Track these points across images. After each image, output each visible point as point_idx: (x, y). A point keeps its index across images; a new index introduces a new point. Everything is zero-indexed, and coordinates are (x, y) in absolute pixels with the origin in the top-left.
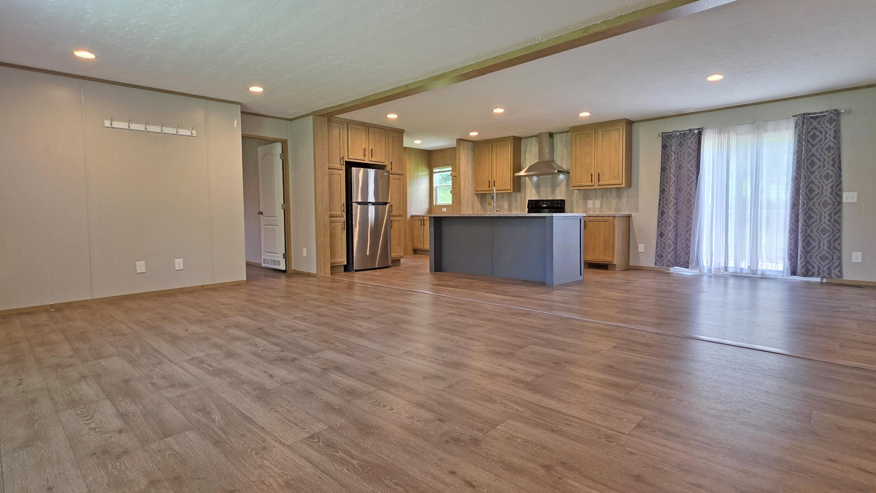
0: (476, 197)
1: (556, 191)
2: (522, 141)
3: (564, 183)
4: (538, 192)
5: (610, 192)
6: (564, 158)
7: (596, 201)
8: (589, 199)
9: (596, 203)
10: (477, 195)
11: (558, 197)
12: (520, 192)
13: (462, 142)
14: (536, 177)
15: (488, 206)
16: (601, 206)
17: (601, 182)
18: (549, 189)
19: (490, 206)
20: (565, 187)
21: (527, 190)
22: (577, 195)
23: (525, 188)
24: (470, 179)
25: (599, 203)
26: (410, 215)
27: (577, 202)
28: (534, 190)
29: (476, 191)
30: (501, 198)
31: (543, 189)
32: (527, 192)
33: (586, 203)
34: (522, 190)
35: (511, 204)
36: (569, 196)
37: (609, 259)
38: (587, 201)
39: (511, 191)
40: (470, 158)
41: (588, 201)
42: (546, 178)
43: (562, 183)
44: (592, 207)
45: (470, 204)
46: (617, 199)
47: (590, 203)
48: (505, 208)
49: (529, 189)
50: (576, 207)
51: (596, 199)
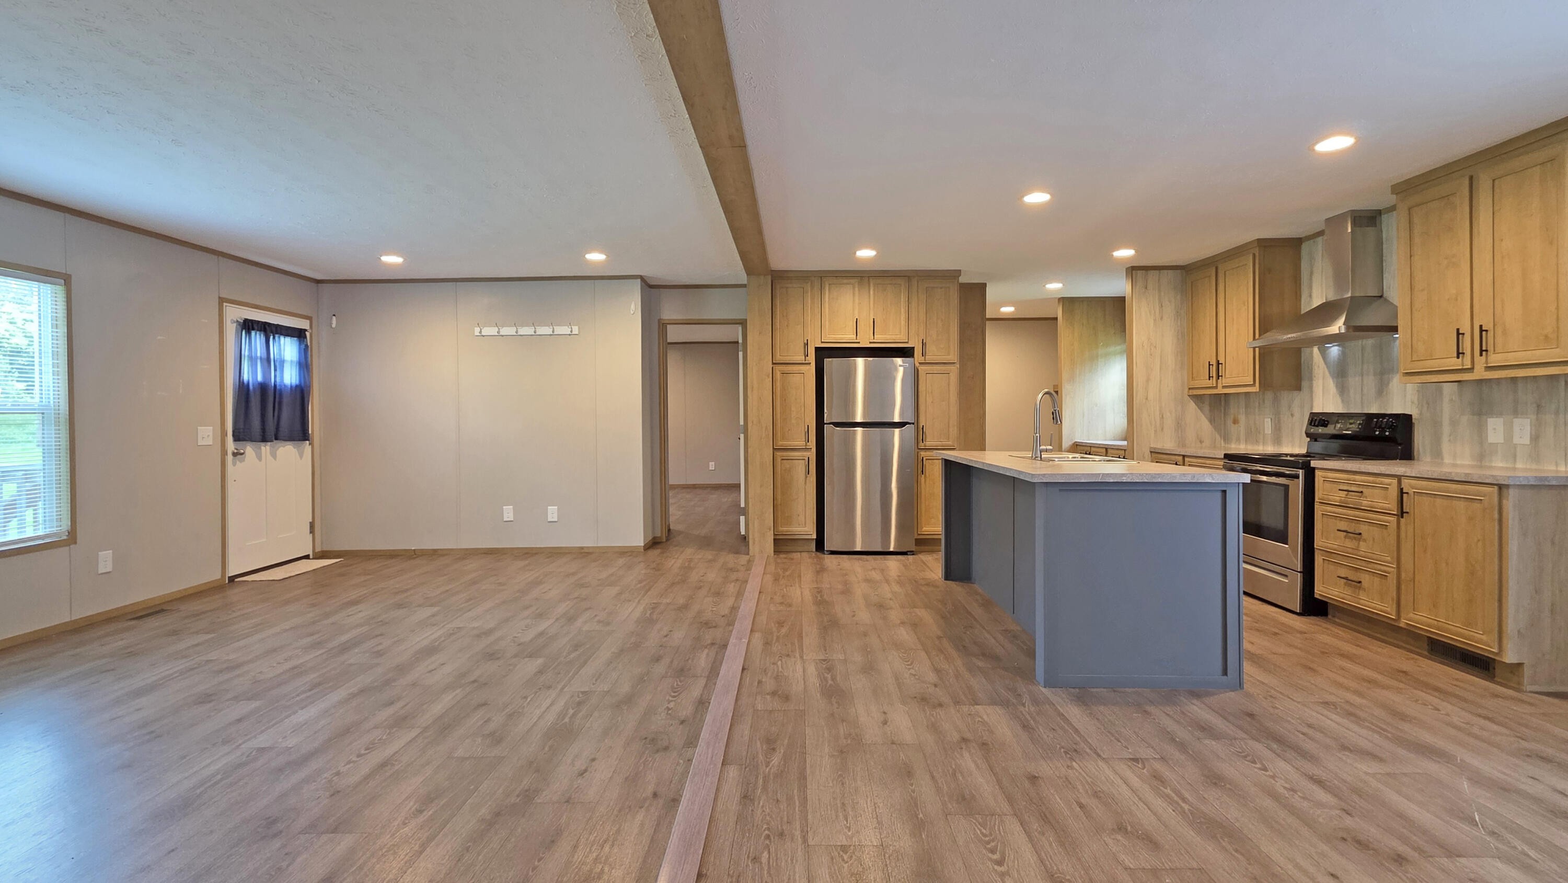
0: (1192, 405)
1: (1390, 385)
2: (1305, 247)
4: (1342, 389)
7: (1516, 420)
8: (1491, 413)
9: (1516, 429)
10: (1198, 399)
11: (1396, 408)
12: (1298, 388)
13: (1140, 273)
14: (1336, 348)
15: (1232, 425)
16: (1535, 438)
17: (1495, 359)
18: (1370, 382)
19: (1236, 425)
21: (1314, 383)
22: (1451, 400)
23: (1311, 379)
24: (1171, 360)
25: (1528, 428)
26: (1071, 443)
27: (1454, 423)
28: (1331, 384)
29: (1190, 389)
30: (1259, 403)
31: (1353, 381)
32: (1315, 389)
33: (1480, 430)
34: (1305, 384)
35: (1279, 421)
36: (1428, 404)
37: (1484, 637)
38: (1487, 421)
39: (1256, 389)
40: (1169, 310)
41: (1490, 420)
42: (1363, 349)
44: (1502, 441)
45: (1170, 422)
47: (1495, 429)
48: (1266, 432)
49: (1321, 382)
50: (1449, 440)
51: (1516, 413)
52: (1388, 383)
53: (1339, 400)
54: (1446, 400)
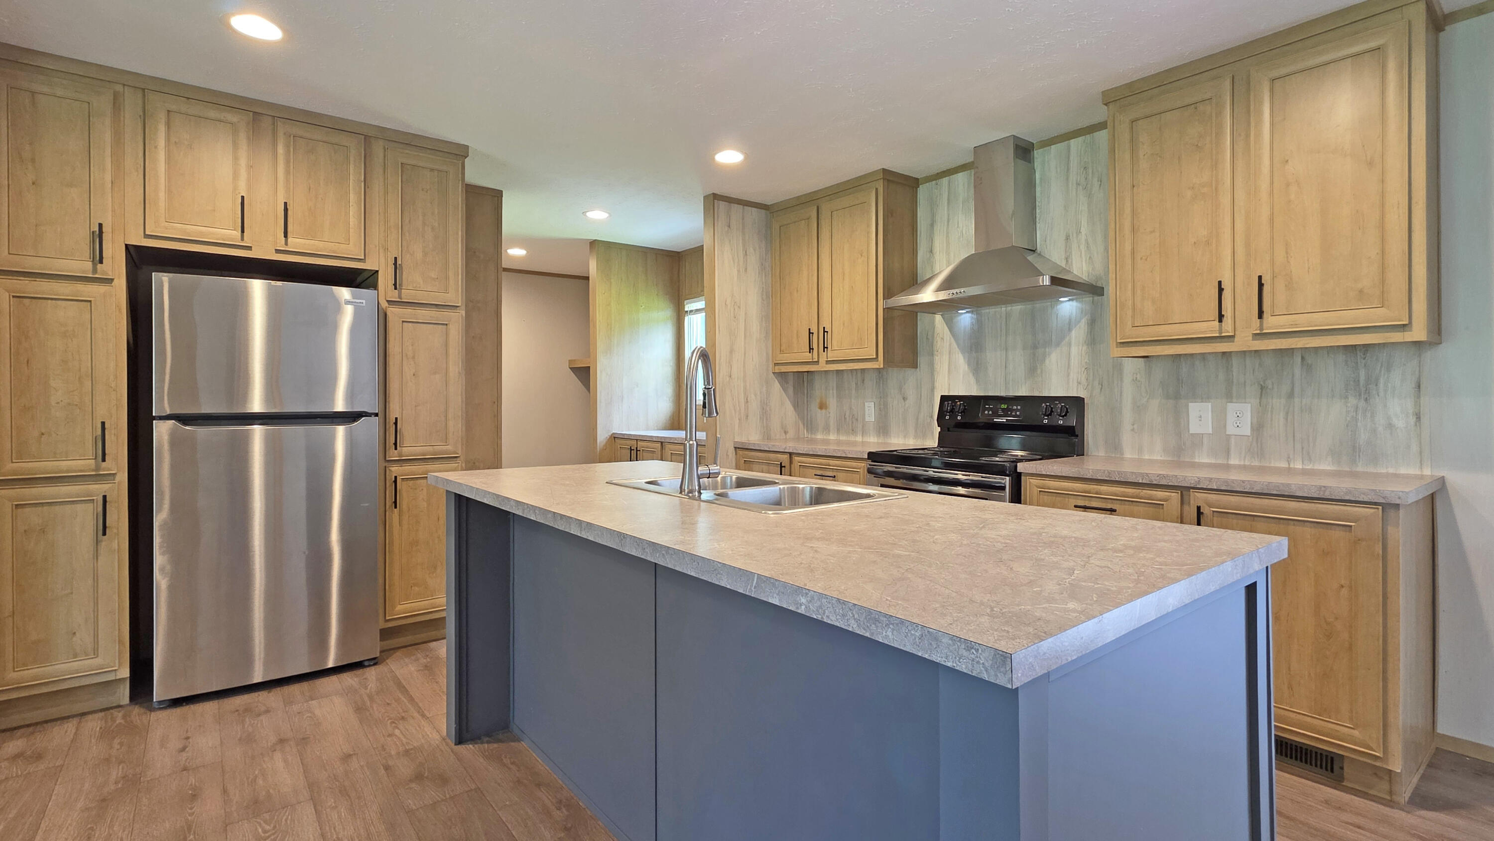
0: (776, 385)
1: (1047, 361)
2: (923, 192)
3: (1078, 334)
4: (977, 368)
5: (1308, 368)
6: (1079, 232)
7: (1230, 406)
8: (1194, 396)
9: (1231, 418)
10: (782, 376)
11: (1056, 388)
12: (914, 365)
13: (722, 205)
14: (969, 315)
15: (819, 410)
16: (1258, 428)
17: (1272, 323)
18: (1018, 359)
19: (824, 411)
20: (1085, 348)
21: (937, 358)
22: (1135, 380)
23: (931, 354)
24: (755, 326)
25: (1248, 415)
26: (608, 434)
27: (1139, 409)
28: (961, 361)
29: (776, 364)
30: (856, 384)
31: (992, 357)
32: (937, 366)
33: (1178, 418)
34: (922, 360)
35: (886, 405)
36: (1101, 384)
38: (1187, 406)
39: (880, 364)
40: (754, 260)
41: (1192, 406)
42: (1008, 316)
43: (1070, 330)
44: (1210, 431)
45: (754, 405)
46: (1352, 401)
47: (1200, 416)
48: (867, 419)
49: (945, 358)
50: (1133, 430)
51: (1229, 396)
52: (1044, 360)
53: (972, 380)
54: (1127, 379)
